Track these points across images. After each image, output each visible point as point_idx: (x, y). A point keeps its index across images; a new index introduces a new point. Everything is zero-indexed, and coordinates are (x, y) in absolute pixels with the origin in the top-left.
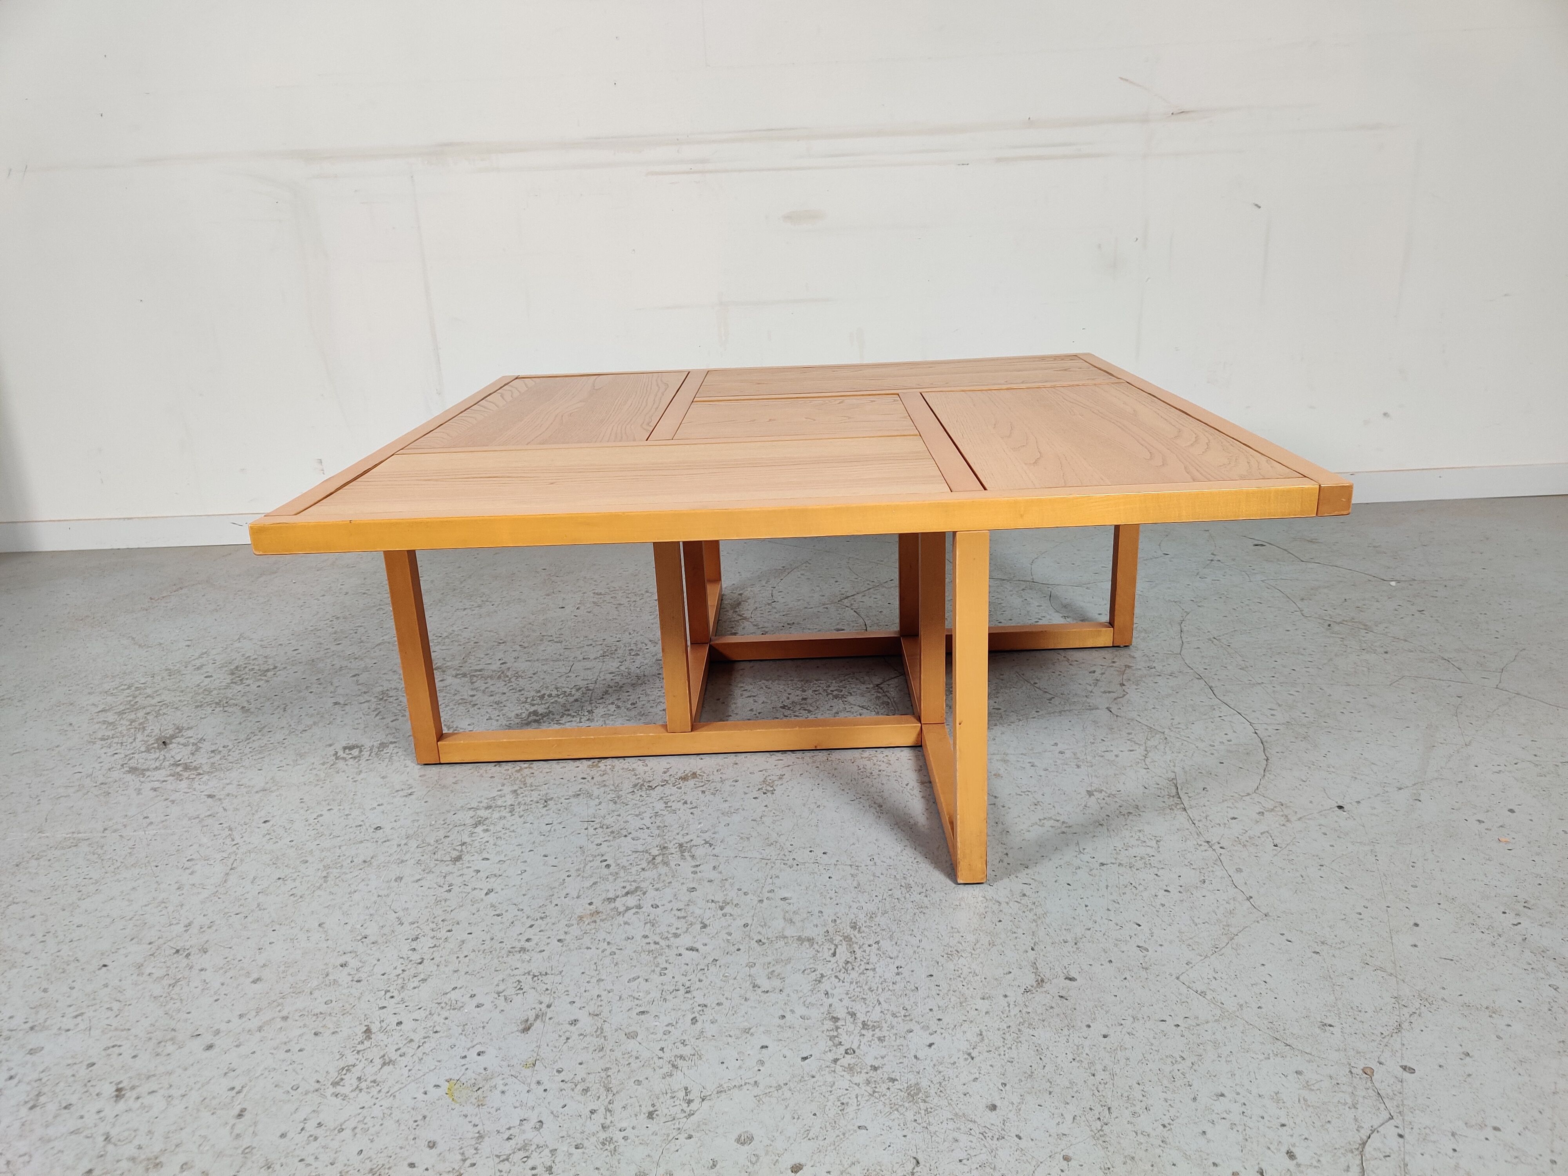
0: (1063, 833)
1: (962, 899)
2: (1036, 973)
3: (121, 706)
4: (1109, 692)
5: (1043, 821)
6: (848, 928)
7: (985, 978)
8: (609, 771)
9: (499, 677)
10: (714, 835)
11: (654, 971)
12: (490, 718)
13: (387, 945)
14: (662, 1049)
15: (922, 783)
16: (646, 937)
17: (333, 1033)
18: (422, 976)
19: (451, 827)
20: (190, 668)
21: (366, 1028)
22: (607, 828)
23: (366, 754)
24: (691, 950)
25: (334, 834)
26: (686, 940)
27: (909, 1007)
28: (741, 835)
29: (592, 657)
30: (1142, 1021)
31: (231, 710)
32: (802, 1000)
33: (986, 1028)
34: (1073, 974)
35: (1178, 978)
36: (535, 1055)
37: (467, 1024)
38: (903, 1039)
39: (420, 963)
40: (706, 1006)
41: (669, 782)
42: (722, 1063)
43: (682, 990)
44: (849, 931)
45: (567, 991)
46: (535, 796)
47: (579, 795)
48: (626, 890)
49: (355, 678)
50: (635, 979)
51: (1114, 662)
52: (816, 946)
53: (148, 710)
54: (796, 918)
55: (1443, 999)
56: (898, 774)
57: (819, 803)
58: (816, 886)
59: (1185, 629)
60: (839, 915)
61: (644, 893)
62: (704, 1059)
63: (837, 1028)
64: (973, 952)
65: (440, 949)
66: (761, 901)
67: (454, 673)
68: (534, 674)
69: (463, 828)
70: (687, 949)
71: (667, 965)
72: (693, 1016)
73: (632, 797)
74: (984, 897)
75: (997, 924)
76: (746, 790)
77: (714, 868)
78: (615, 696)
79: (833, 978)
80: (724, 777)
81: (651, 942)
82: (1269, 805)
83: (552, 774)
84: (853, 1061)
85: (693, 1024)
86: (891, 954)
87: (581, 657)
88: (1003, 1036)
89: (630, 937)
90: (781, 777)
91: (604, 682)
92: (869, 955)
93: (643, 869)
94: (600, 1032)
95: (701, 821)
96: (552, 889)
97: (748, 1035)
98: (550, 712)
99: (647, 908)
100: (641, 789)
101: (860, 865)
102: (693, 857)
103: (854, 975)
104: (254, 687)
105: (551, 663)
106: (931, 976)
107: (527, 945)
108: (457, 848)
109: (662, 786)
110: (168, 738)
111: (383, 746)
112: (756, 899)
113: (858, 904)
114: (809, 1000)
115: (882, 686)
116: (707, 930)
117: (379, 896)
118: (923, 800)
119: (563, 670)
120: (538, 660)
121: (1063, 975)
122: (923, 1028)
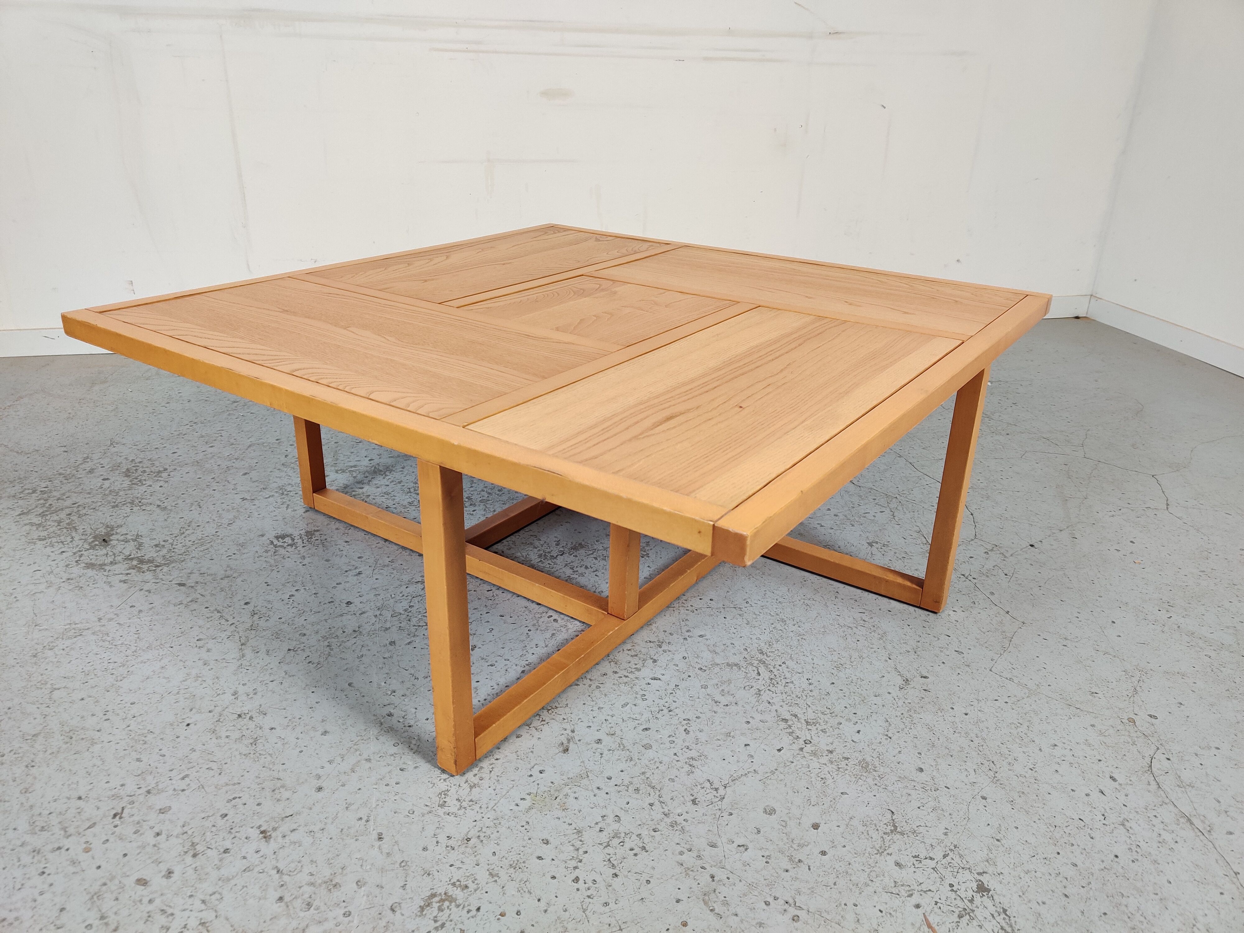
2: (900, 675)
6: (758, 654)
7: (870, 682)
9: (375, 472)
11: (636, 698)
13: (415, 696)
14: (675, 754)
16: (615, 673)
17: (415, 768)
19: (410, 598)
23: (299, 541)
24: (655, 679)
25: (314, 610)
26: (647, 672)
27: (830, 707)
30: (983, 702)
31: (146, 508)
32: (755, 709)
33: (888, 716)
34: (924, 674)
35: (991, 670)
36: (584, 768)
38: (838, 729)
40: (689, 720)
41: (564, 552)
42: (724, 759)
43: (666, 710)
44: (760, 656)
45: (580, 719)
49: (247, 477)
50: (625, 705)
52: (743, 669)
54: (717, 650)
55: (1151, 670)
58: (719, 626)
60: (747, 645)
62: (709, 758)
63: (790, 726)
64: (852, 664)
66: (686, 640)
67: (333, 469)
68: (403, 468)
70: (652, 679)
71: (644, 693)
72: (684, 728)
75: (858, 642)
79: (768, 692)
80: (604, 546)
81: (621, 676)
82: (989, 547)
84: (813, 749)
85: (687, 733)
86: (798, 670)
88: (902, 720)
89: (604, 674)
90: (648, 544)
92: (783, 673)
94: (622, 747)
95: (607, 582)
96: (521, 642)
97: (731, 738)
100: (546, 558)
101: (742, 607)
103: (780, 688)
106: (833, 683)
109: (561, 555)
111: (309, 533)
112: (682, 638)
113: (756, 636)
114: (759, 708)
116: (658, 664)
117: (384, 658)
121: (918, 675)
122: (847, 720)
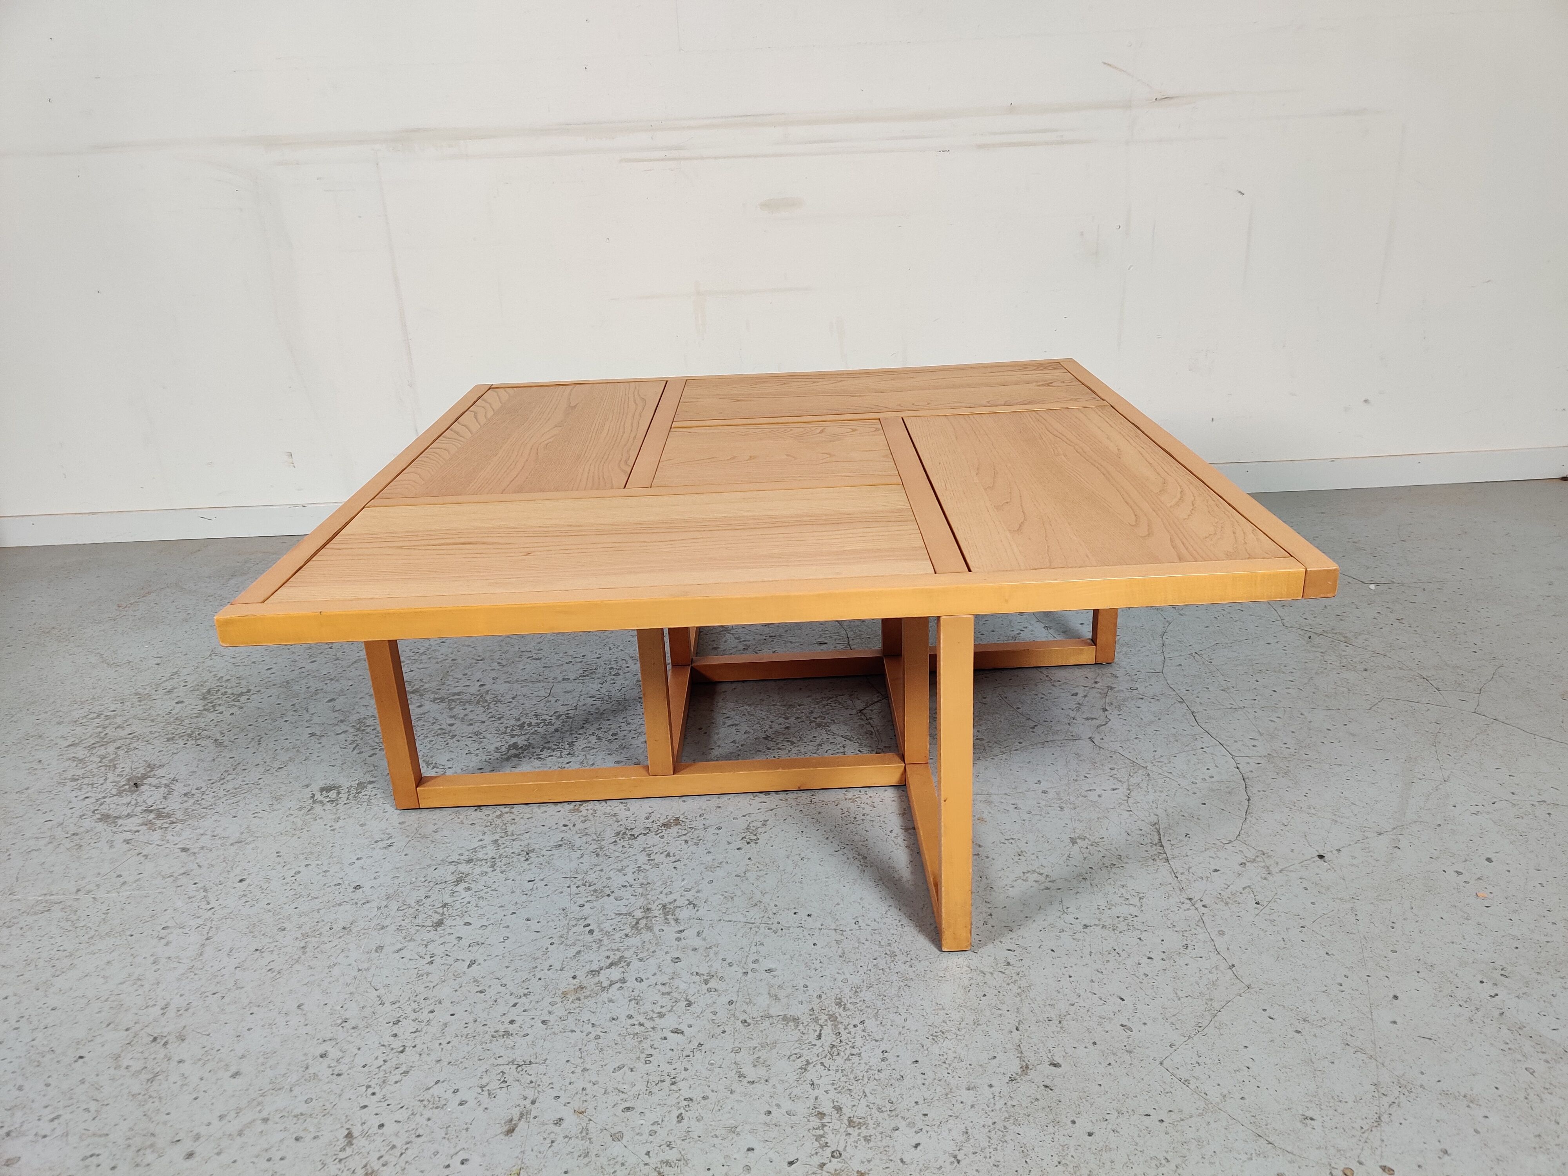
0: (1047, 888)
1: (946, 969)
2: (1020, 1058)
3: (90, 740)
4: (1092, 719)
5: (1027, 875)
6: (833, 1004)
7: (970, 1065)
8: (590, 817)
9: (478, 702)
10: (698, 894)
11: (639, 1058)
12: (469, 753)
13: (368, 1030)
14: (648, 1153)
15: (906, 829)
16: (630, 1017)
17: (314, 1138)
18: (404, 1068)
19: (432, 884)
20: (161, 691)
21: (346, 1132)
22: (590, 886)
23: (344, 796)
24: (676, 1032)
25: (312, 895)
26: (670, 1021)
27: (895, 1100)
28: (726, 894)
29: (572, 677)
30: (1126, 1116)
31: (203, 743)
32: (788, 1092)
33: (971, 1124)
34: (1058, 1059)
35: (1161, 1064)
36: (520, 1162)
37: (449, 1126)
38: (888, 1138)
39: (402, 1052)
40: (691, 1100)
41: (652, 829)
42: (709, 1169)
43: (668, 1081)
44: (834, 1009)
45: (552, 1083)
46: (517, 847)
47: (560, 845)
48: (610, 961)
49: (330, 704)
50: (620, 1068)
51: (1096, 683)
52: (801, 1027)
53: (118, 744)
54: (782, 994)
55: (1421, 1086)
56: (881, 818)
57: (803, 855)
58: (800, 955)
59: (1167, 642)
60: (825, 989)
61: (628, 965)
62: (690, 1165)
63: (824, 1126)
64: (958, 1033)
65: (423, 1033)
66: (746, 973)
67: (432, 696)
68: (513, 698)
69: (444, 885)
70: (672, 1032)
71: (652, 1051)
72: (679, 1112)
73: (614, 848)
74: (969, 967)
75: (983, 998)
76: (730, 839)
77: (699, 934)
78: (596, 726)
79: (819, 1066)
80: (707, 823)
81: (636, 1023)
82: (1251, 855)
83: (534, 819)
84: (839, 1166)
85: (679, 1122)
86: (876, 1036)
87: (560, 679)
88: (989, 1134)
89: (615, 1017)
90: (765, 823)
91: (584, 708)
92: (854, 1038)
93: (627, 935)
94: (585, 1133)
95: (684, 877)
96: (535, 959)
97: (734, 1135)
98: (530, 744)
99: (631, 983)
100: (623, 838)
101: (844, 929)
102: (676, 920)
103: (839, 1061)
104: (227, 714)
105: (531, 685)
106: (917, 1061)
107: (511, 1028)
108: (438, 910)
109: (645, 834)
110: (139, 778)
111: (361, 786)
112: (741, 971)
113: (843, 977)
114: (795, 1091)
115: (864, 712)
116: (692, 1009)
117: (359, 970)
118: (907, 850)
119: (543, 693)
120: (517, 681)
121: (1048, 1060)
122: (908, 1125)
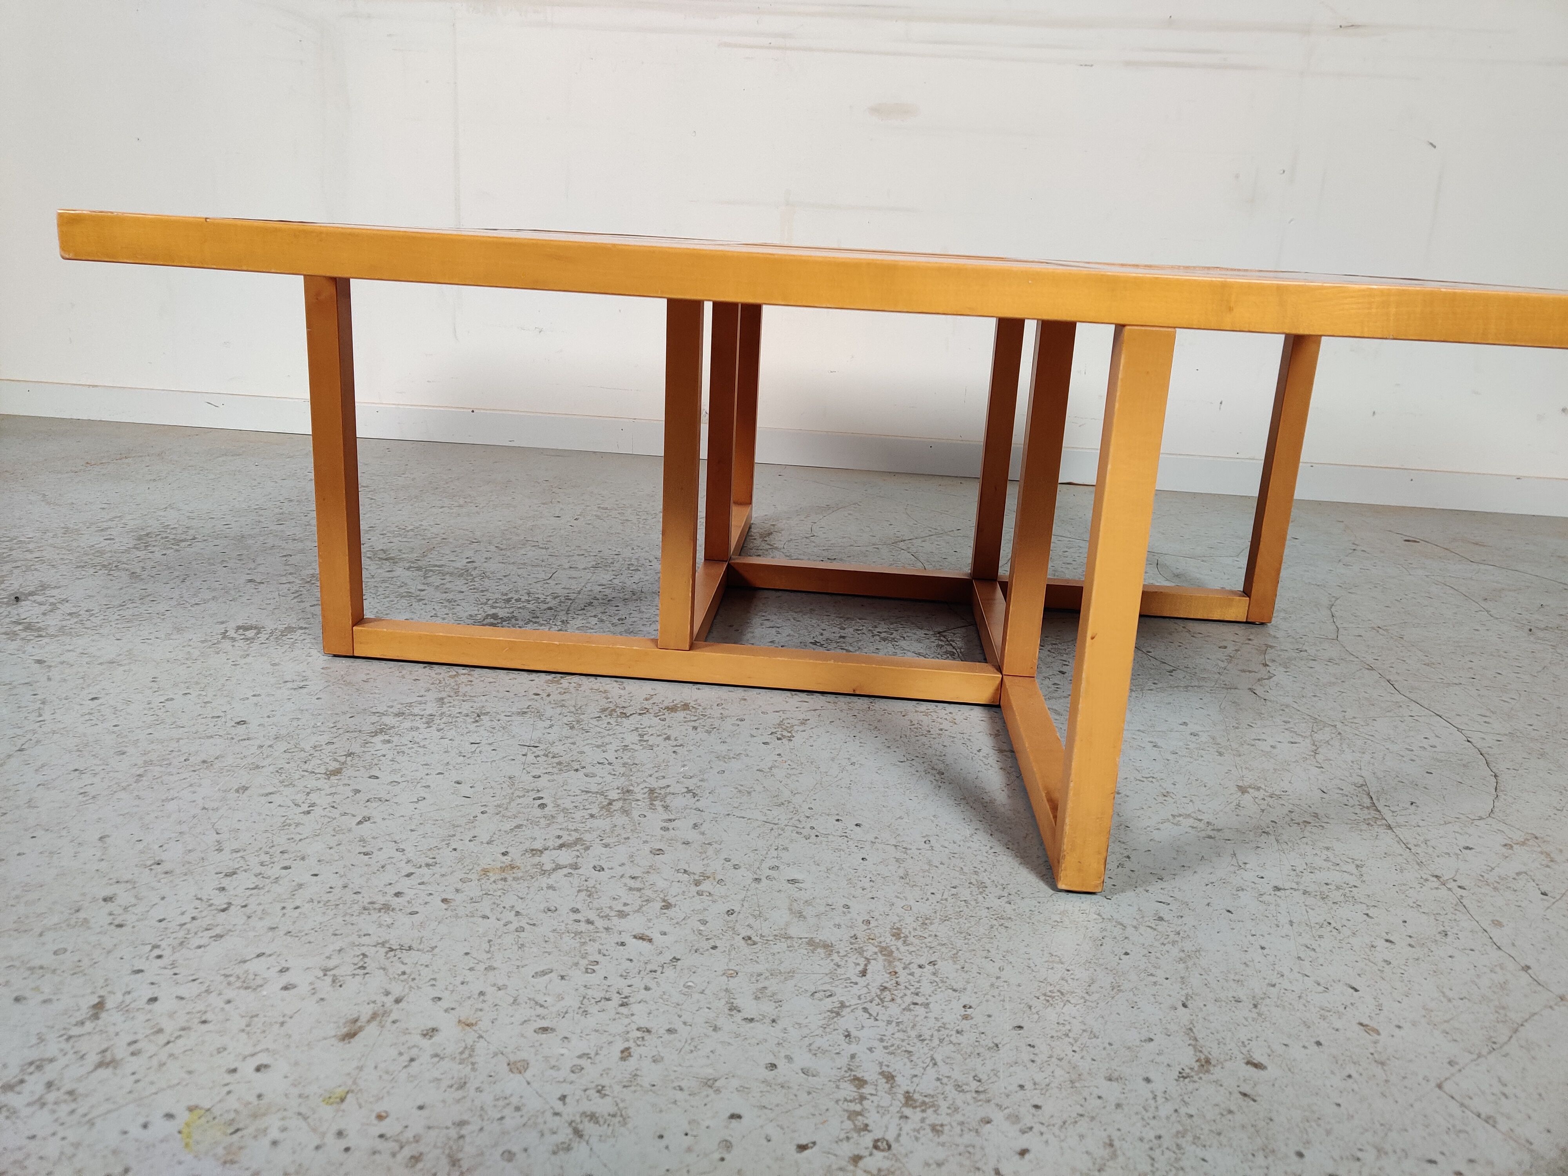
0: (1210, 837)
1: (1063, 913)
2: (1195, 1047)
4: (1250, 672)
5: (1178, 819)
6: (888, 935)
7: (1110, 1044)
8: (572, 690)
9: (461, 575)
10: (701, 783)
11: (577, 964)
12: (436, 616)
13: (185, 878)
14: (563, 1098)
15: (1001, 751)
16: (576, 911)
17: (45, 1001)
18: (218, 931)
19: (341, 731)
20: (94, 528)
21: (97, 1000)
22: (553, 757)
23: (263, 637)
24: (641, 938)
25: (178, 724)
26: (635, 924)
27: (984, 1077)
28: (740, 787)
29: (581, 566)
31: (116, 573)
32: (807, 1041)
33: (1119, 1133)
34: (1258, 1058)
35: (1440, 1086)
36: (350, 1082)
37: (257, 1016)
38: (973, 1134)
39: (223, 910)
40: (648, 1031)
41: (651, 711)
42: (661, 1137)
43: (616, 1000)
44: (888, 940)
45: (434, 979)
46: (466, 707)
47: (525, 713)
48: (561, 842)
49: (285, 558)
50: (544, 973)
51: (1250, 640)
52: (835, 956)
53: (19, 564)
54: (809, 912)
56: (965, 736)
57: (853, 760)
58: (841, 869)
59: (1336, 614)
60: (876, 914)
61: (587, 848)
62: (630, 1126)
63: (862, 1098)
64: (1087, 997)
65: (262, 891)
66: (757, 880)
67: (407, 565)
68: (505, 576)
69: (356, 734)
70: (635, 937)
71: (599, 958)
72: (626, 1045)
73: (596, 723)
74: (1099, 915)
75: (1123, 957)
76: (754, 732)
77: (695, 826)
78: (600, 609)
79: (860, 1012)
80: (725, 713)
81: (583, 919)
83: (496, 684)
84: (885, 1165)
85: (623, 1059)
86: (953, 984)
87: (567, 566)
88: (1151, 1153)
89: (553, 908)
90: (804, 722)
91: (590, 593)
92: (919, 982)
93: (592, 816)
94: (467, 1055)
95: (685, 763)
96: (454, 826)
97: (710, 1091)
98: (514, 617)
99: (586, 869)
100: (610, 715)
101: (909, 846)
102: (666, 807)
103: (894, 1010)
104: (158, 555)
105: (529, 568)
106: (1020, 1027)
107: (395, 902)
108: (339, 759)
109: (640, 714)
110: (24, 594)
111: (290, 629)
112: (750, 876)
113: (904, 903)
114: (819, 1042)
115: (944, 634)
116: (670, 912)
117: (204, 808)
118: (1001, 772)
119: (542, 576)
120: (513, 563)
121: (1242, 1056)
122: (1008, 1118)
